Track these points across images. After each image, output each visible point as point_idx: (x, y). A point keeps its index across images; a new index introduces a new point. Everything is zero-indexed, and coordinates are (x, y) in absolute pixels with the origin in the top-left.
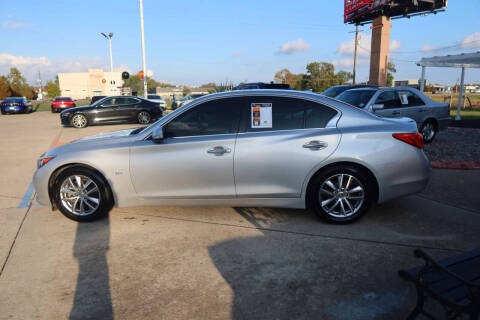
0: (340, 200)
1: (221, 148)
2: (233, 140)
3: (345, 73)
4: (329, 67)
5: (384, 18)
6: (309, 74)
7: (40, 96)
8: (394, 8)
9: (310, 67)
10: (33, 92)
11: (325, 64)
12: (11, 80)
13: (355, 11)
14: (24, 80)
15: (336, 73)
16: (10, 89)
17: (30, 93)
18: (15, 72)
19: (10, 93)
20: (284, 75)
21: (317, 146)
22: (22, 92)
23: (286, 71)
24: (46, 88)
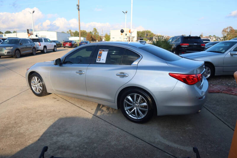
0: (135, 108)
1: (81, 71)
7: (103, 40)
10: (101, 38)
12: (93, 33)
14: (98, 33)
16: (92, 37)
17: (100, 39)
18: (95, 30)
19: (91, 39)
20: (228, 30)
21: (123, 75)
22: (96, 38)
24: (105, 37)
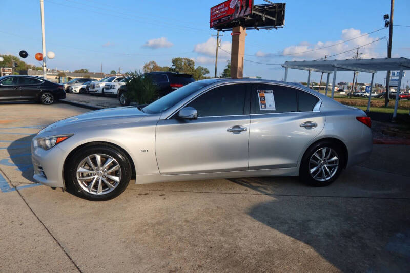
1: (238, 127)
2: (248, 120)
3: (202, 69)
4: (190, 63)
5: (241, 28)
6: (174, 67)
8: (249, 21)
9: (175, 62)
11: (187, 60)
13: (219, 19)
15: (195, 67)
20: (151, 67)
21: (311, 126)
23: (153, 63)
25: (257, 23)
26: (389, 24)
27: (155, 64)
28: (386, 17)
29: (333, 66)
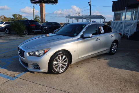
4: (21, 16)
6: (14, 18)
9: (14, 15)
11: (19, 15)
15: (23, 18)
20: (3, 17)
23: (3, 16)
25: (48, 2)
26: (90, 5)
27: (4, 16)
28: (89, 3)
29: (82, 17)
